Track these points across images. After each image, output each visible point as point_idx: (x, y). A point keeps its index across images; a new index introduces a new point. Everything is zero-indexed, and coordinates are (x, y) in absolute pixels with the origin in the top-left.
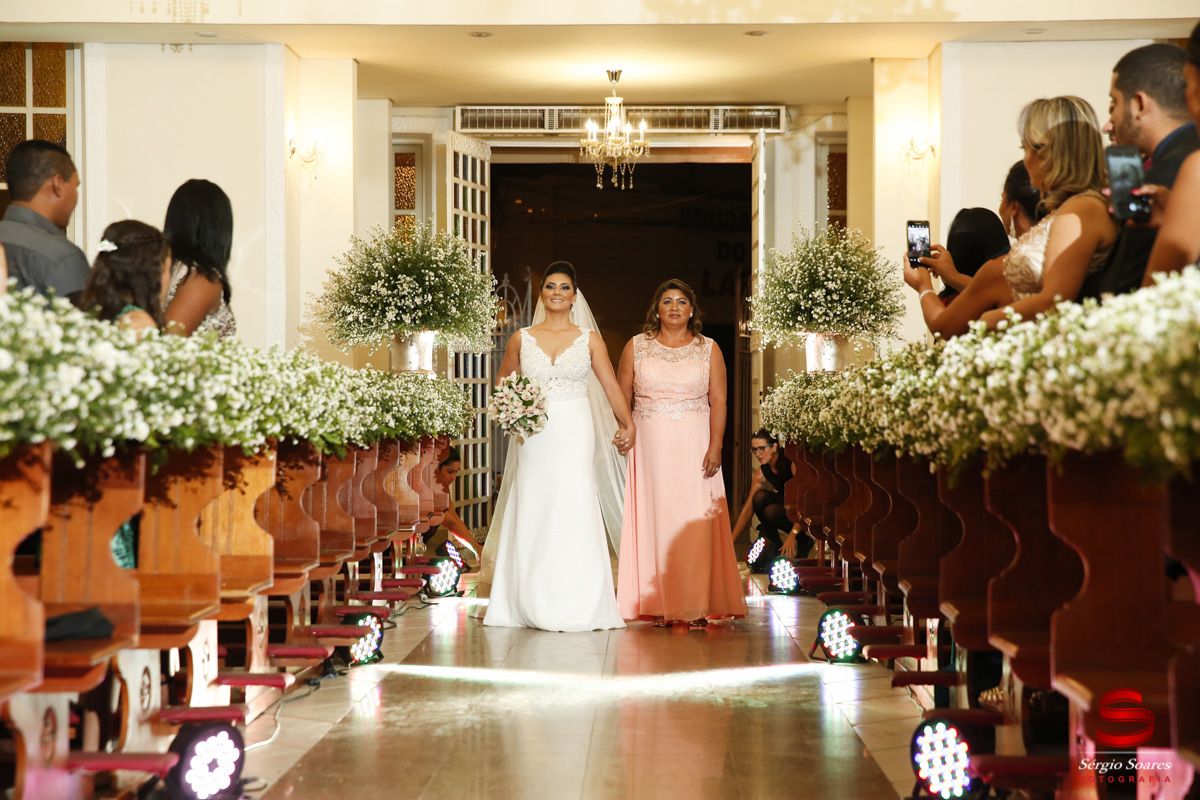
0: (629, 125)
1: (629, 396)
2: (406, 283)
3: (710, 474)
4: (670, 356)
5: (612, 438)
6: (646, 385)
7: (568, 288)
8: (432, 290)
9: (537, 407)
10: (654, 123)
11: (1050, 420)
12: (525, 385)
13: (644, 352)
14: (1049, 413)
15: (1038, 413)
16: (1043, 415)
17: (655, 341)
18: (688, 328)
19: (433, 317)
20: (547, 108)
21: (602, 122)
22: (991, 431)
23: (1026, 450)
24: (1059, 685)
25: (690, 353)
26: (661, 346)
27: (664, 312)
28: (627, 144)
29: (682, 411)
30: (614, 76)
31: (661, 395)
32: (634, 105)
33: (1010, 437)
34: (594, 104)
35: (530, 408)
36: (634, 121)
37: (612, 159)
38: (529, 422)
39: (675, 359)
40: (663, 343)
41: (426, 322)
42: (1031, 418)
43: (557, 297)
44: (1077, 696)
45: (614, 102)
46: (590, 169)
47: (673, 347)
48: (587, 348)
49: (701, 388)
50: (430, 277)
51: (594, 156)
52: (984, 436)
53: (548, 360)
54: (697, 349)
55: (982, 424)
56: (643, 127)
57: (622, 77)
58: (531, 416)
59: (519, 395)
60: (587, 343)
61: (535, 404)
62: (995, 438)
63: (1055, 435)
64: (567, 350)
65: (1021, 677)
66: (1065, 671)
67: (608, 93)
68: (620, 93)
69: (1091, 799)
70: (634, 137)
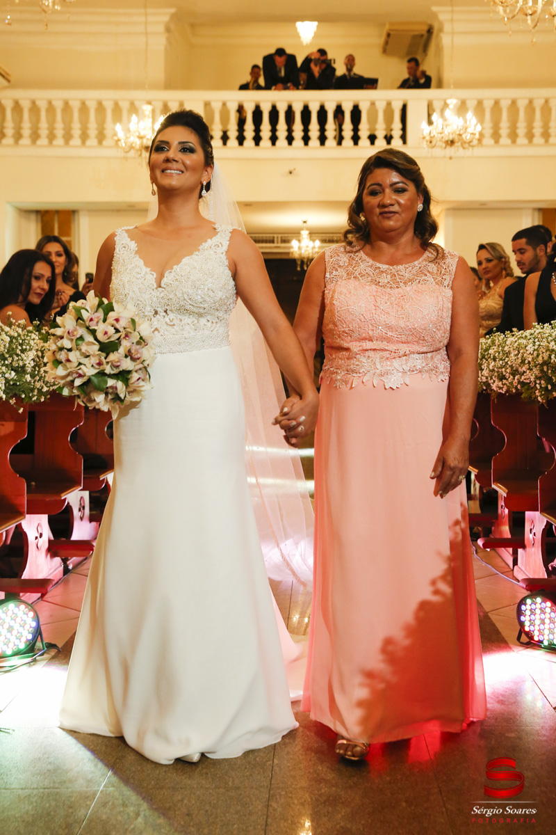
0: (311, 242)
1: (312, 345)
3: (444, 485)
4: (385, 279)
5: (277, 413)
6: (342, 328)
7: (192, 151)
9: (129, 354)
10: (324, 241)
11: (492, 381)
12: (106, 314)
13: (341, 272)
14: (491, 378)
15: (487, 378)
16: (489, 378)
17: (362, 254)
18: (415, 230)
20: (276, 236)
21: (299, 241)
23: (482, 391)
24: (493, 486)
25: (421, 272)
26: (371, 262)
27: (371, 211)
28: (311, 251)
29: (404, 372)
30: (305, 222)
31: (368, 345)
32: (313, 234)
34: (296, 233)
35: (113, 357)
36: (314, 241)
37: (304, 258)
38: (111, 382)
39: (396, 282)
40: (374, 258)
42: (484, 379)
43: (174, 165)
44: (502, 491)
45: (305, 234)
46: (294, 261)
47: (392, 265)
48: (224, 257)
49: (439, 335)
51: (296, 255)
53: (151, 278)
54: (433, 267)
56: (318, 243)
57: (308, 222)
58: (115, 371)
59: (93, 332)
60: (225, 248)
61: (122, 350)
63: (494, 387)
64: (185, 260)
65: (478, 482)
66: (497, 481)
67: (302, 229)
68: (307, 229)
69: (506, 531)
70: (314, 248)
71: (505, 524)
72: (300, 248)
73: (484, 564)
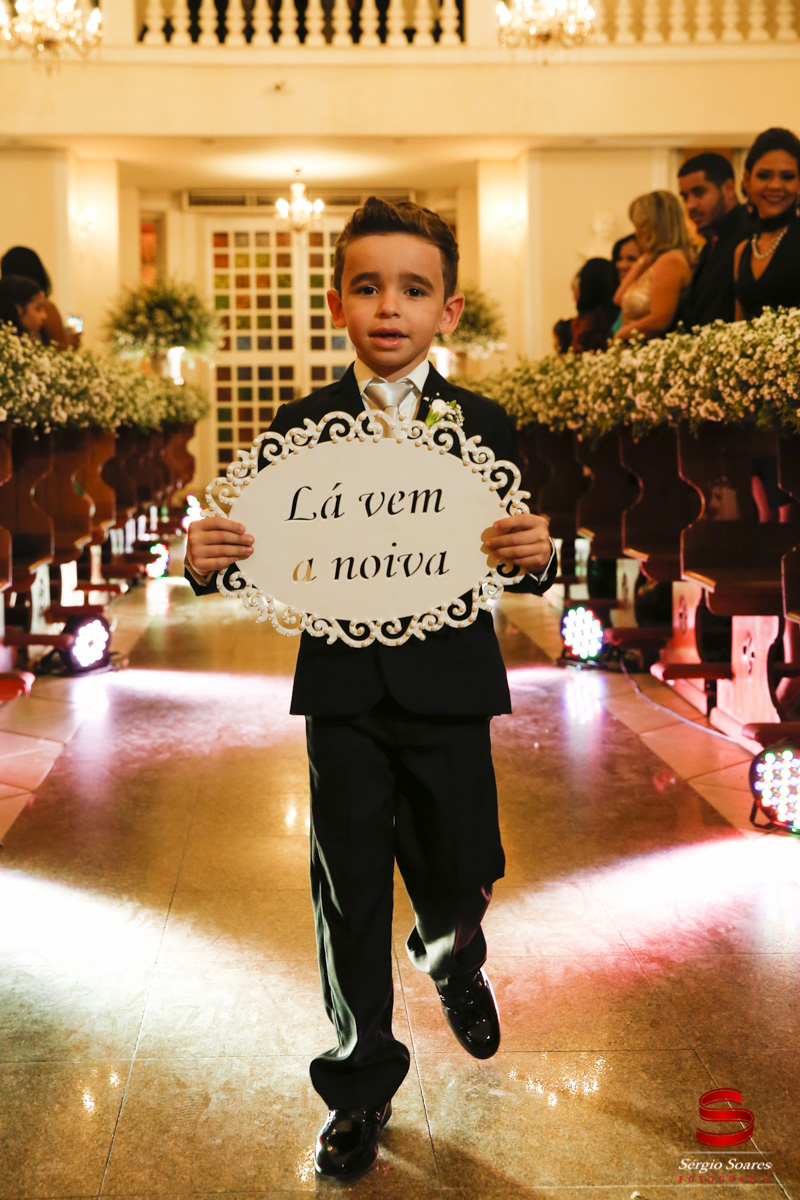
0: (309, 203)
2: (160, 316)
8: (179, 320)
19: (181, 338)
21: (289, 201)
22: (638, 412)
24: (685, 577)
30: (298, 171)
32: (313, 190)
33: (654, 416)
34: (284, 189)
36: (313, 201)
41: (175, 342)
44: (704, 585)
45: (298, 190)
50: (178, 312)
52: (633, 416)
55: (631, 405)
56: (320, 205)
57: (303, 172)
62: (640, 416)
67: (293, 182)
68: (303, 182)
69: (691, 655)
70: (312, 213)
71: (685, 644)
72: (290, 214)
73: (657, 707)
